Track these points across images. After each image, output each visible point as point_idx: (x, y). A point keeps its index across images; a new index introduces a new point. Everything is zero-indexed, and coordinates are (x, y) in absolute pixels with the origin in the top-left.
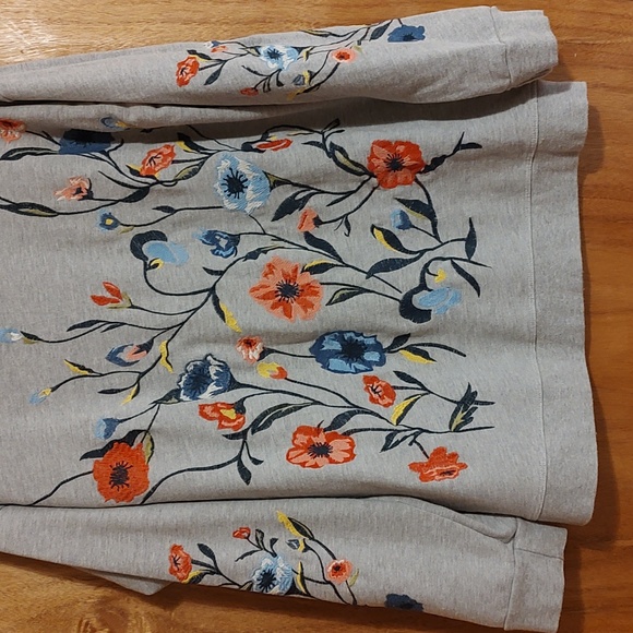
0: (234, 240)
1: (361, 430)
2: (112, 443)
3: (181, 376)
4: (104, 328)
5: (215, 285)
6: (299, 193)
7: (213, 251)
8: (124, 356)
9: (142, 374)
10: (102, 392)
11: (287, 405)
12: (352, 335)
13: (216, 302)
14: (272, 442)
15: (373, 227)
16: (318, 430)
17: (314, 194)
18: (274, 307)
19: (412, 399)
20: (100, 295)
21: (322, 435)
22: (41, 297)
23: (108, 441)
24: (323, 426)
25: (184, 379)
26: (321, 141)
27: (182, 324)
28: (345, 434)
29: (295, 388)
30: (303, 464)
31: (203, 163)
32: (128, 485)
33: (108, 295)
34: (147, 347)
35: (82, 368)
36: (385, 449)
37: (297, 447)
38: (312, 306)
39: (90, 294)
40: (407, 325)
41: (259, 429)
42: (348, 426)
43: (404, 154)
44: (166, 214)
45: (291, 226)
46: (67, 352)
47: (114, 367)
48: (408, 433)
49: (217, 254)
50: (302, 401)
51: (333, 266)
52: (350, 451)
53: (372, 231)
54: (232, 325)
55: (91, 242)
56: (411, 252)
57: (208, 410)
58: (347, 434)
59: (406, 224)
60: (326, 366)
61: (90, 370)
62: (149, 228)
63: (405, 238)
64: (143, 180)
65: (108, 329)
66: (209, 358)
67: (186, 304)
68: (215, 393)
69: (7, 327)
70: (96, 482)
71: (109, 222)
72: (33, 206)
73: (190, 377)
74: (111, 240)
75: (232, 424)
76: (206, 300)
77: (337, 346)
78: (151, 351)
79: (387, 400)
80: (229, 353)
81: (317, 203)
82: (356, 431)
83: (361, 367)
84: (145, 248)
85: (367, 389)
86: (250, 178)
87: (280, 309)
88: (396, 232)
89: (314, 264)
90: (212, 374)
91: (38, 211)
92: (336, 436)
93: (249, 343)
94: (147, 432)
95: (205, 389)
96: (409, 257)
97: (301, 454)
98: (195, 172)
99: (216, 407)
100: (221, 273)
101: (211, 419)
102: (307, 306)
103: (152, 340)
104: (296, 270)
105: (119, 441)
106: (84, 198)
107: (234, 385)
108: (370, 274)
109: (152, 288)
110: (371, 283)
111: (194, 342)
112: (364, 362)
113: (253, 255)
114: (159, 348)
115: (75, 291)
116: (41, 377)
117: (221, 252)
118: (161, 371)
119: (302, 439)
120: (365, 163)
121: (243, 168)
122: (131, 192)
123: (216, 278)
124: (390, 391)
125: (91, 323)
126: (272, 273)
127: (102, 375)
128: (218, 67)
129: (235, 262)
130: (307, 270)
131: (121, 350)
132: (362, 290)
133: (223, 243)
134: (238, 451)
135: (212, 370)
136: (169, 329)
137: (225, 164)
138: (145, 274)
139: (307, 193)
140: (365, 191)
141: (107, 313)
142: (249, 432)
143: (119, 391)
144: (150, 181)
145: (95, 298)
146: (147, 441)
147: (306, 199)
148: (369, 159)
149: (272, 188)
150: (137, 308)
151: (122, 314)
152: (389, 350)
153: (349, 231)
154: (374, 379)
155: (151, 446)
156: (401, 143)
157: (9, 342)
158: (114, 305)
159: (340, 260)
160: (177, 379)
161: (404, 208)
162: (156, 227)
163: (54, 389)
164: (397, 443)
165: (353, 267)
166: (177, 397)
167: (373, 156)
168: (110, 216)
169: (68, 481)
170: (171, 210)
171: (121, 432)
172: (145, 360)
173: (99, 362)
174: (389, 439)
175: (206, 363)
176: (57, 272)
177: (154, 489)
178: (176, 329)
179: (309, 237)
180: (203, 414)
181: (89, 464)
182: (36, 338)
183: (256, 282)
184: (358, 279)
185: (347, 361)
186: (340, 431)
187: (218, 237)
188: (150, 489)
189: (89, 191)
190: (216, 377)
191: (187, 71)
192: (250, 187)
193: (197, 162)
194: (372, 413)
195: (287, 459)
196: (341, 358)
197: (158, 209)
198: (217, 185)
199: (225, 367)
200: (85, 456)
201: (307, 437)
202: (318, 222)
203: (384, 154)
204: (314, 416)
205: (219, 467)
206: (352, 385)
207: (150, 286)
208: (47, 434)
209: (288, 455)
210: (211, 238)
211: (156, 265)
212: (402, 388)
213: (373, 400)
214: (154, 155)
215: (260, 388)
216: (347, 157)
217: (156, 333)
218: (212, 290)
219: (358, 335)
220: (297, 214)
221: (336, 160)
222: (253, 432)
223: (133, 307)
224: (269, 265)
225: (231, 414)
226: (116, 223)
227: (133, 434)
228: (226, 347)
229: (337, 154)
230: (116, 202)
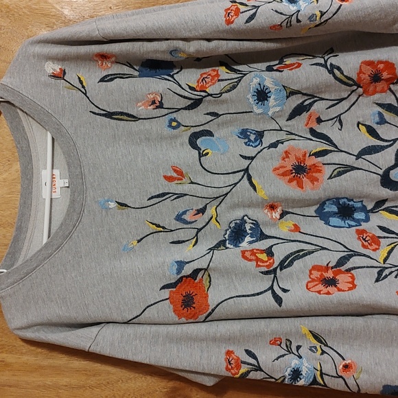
0: (260, 135)
1: (359, 268)
2: (182, 278)
3: (226, 231)
4: (172, 198)
5: (248, 167)
6: (306, 100)
7: (246, 143)
8: (187, 217)
9: (199, 230)
10: (172, 243)
11: (303, 250)
12: (346, 200)
13: (250, 178)
14: (295, 277)
15: (359, 123)
16: (327, 268)
17: (316, 101)
18: (290, 181)
19: (393, 245)
20: (169, 175)
21: (330, 271)
22: (129, 177)
23: (179, 276)
24: (330, 265)
25: (228, 233)
26: (323, 62)
27: (227, 194)
28: (347, 270)
29: (307, 239)
30: (319, 292)
31: (240, 81)
32: (194, 308)
33: (175, 175)
34: (202, 211)
35: (158, 226)
36: (377, 280)
37: (313, 280)
38: (317, 180)
39: (162, 174)
40: (385, 193)
41: (285, 267)
42: (349, 265)
43: (383, 70)
44: (213, 118)
45: (300, 124)
46: (147, 214)
47: (180, 225)
48: (393, 269)
49: (249, 145)
50: (314, 247)
51: (331, 151)
52: (352, 283)
53: (358, 126)
54: (262, 193)
55: (162, 138)
56: (386, 141)
57: (247, 254)
58: (348, 271)
59: (382, 121)
60: (327, 223)
61: (163, 228)
62: (202, 128)
63: (381, 130)
64: (198, 93)
65: (175, 198)
66: (246, 218)
67: (229, 180)
68: (251, 243)
69: (106, 198)
70: (172, 306)
71: (174, 124)
72: (122, 114)
73: (232, 232)
74: (176, 137)
75: (266, 264)
76: (243, 177)
77: (334, 209)
78: (206, 213)
79: (375, 246)
80: (259, 214)
81: (319, 107)
82: (355, 268)
83: (353, 223)
84: (199, 142)
85: (359, 238)
86: (272, 90)
87: (295, 182)
88: (375, 126)
89: (318, 150)
90: (247, 229)
91: (125, 118)
92: (340, 272)
93: (272, 207)
94: (206, 270)
95: (243, 240)
96: (386, 144)
97: (317, 285)
98: (234, 87)
99: (253, 252)
100: (252, 158)
101: (250, 260)
102: (314, 180)
103: (206, 206)
104: (305, 155)
105: (187, 277)
106: (157, 107)
107: (263, 237)
108: (358, 157)
109: (205, 169)
110: (360, 163)
111: (235, 206)
112: (354, 220)
113: (274, 145)
114: (211, 211)
115: (152, 172)
116: (130, 232)
117: (251, 144)
118: (213, 227)
119: (316, 274)
120: (355, 77)
121: (268, 83)
122: (189, 102)
123: (248, 162)
124: (376, 240)
125: (163, 195)
126: (288, 157)
127: (172, 231)
128: (254, 11)
129: (261, 150)
130: (313, 155)
131: (185, 213)
132: (353, 168)
133: (252, 137)
134: (271, 283)
135: (248, 227)
136: (217, 198)
137: (256, 81)
138: (200, 160)
139: (312, 100)
140: (353, 98)
141: (175, 188)
142: (278, 270)
143: (184, 242)
144: (203, 94)
145: (166, 177)
146: (206, 276)
147: (311, 105)
148: (358, 74)
149: (288, 97)
150: (195, 183)
151: (185, 188)
152: (372, 211)
153: (342, 126)
154: (364, 231)
155: (209, 280)
156: (382, 62)
157: (108, 209)
158: (180, 182)
159: (336, 147)
160: (223, 233)
161: (380, 110)
162: (206, 127)
163: (139, 241)
164: (386, 276)
165: (345, 152)
166: (225, 246)
167: (361, 72)
168: (174, 120)
169: (152, 305)
170: (216, 115)
171: (188, 270)
172: (201, 220)
173: (170, 222)
174: (380, 273)
175: (243, 221)
176: (139, 159)
177: (213, 310)
178: (222, 198)
179: (313, 132)
180: (244, 257)
181: (166, 293)
182: (126, 206)
183: (277, 164)
184: (350, 160)
185: (342, 219)
186: (343, 268)
187: (249, 133)
188: (210, 310)
189: (161, 102)
190: (250, 232)
191: (232, 14)
192: (272, 97)
193: (236, 80)
194: (364, 255)
195: (307, 288)
196: (338, 217)
197: (207, 114)
198: (249, 96)
199: (256, 224)
200: (163, 288)
201: (320, 273)
202: (319, 121)
203: (369, 70)
204: (324, 258)
205: (258, 294)
206: (348, 236)
207: (204, 168)
208: (136, 273)
209: (307, 286)
210: (244, 134)
211: (207, 154)
212: (384, 237)
213: (364, 246)
214: (205, 76)
215: (282, 239)
216: (342, 73)
217: (208, 201)
218: (246, 170)
219: (349, 200)
220: (305, 115)
221: (334, 75)
222: (281, 270)
223: (192, 183)
224: (286, 152)
225: (264, 257)
226: (179, 125)
227: (196, 271)
228: (256, 210)
229: (336, 71)
230: (179, 110)
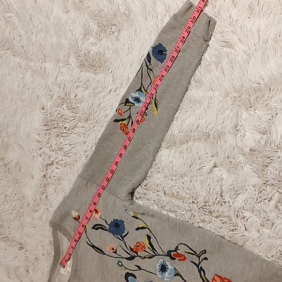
26: (198, 263)
44: (138, 269)
64: (134, 253)
71: (120, 264)
84: (130, 278)
86: (169, 268)
91: (99, 251)
98: (152, 257)
106: (114, 252)
122: (129, 256)
144: (136, 255)
149: (175, 275)
156: (226, 279)
168: (121, 262)
170: (140, 268)
189: (116, 250)
192: (168, 272)
197: (136, 266)
198: (158, 265)
203: (219, 280)
214: (138, 245)
216: (205, 275)
221: (200, 274)
226: (122, 265)
229: (202, 272)
230: (123, 258)
